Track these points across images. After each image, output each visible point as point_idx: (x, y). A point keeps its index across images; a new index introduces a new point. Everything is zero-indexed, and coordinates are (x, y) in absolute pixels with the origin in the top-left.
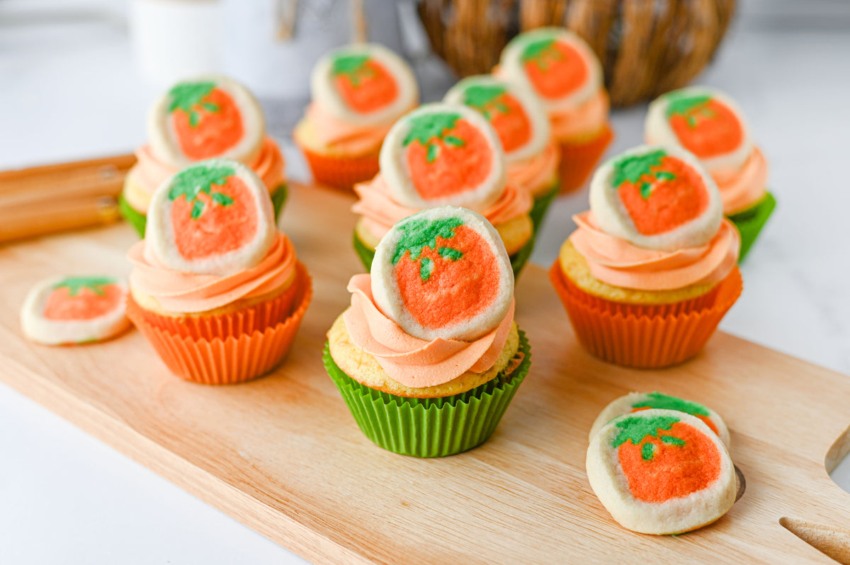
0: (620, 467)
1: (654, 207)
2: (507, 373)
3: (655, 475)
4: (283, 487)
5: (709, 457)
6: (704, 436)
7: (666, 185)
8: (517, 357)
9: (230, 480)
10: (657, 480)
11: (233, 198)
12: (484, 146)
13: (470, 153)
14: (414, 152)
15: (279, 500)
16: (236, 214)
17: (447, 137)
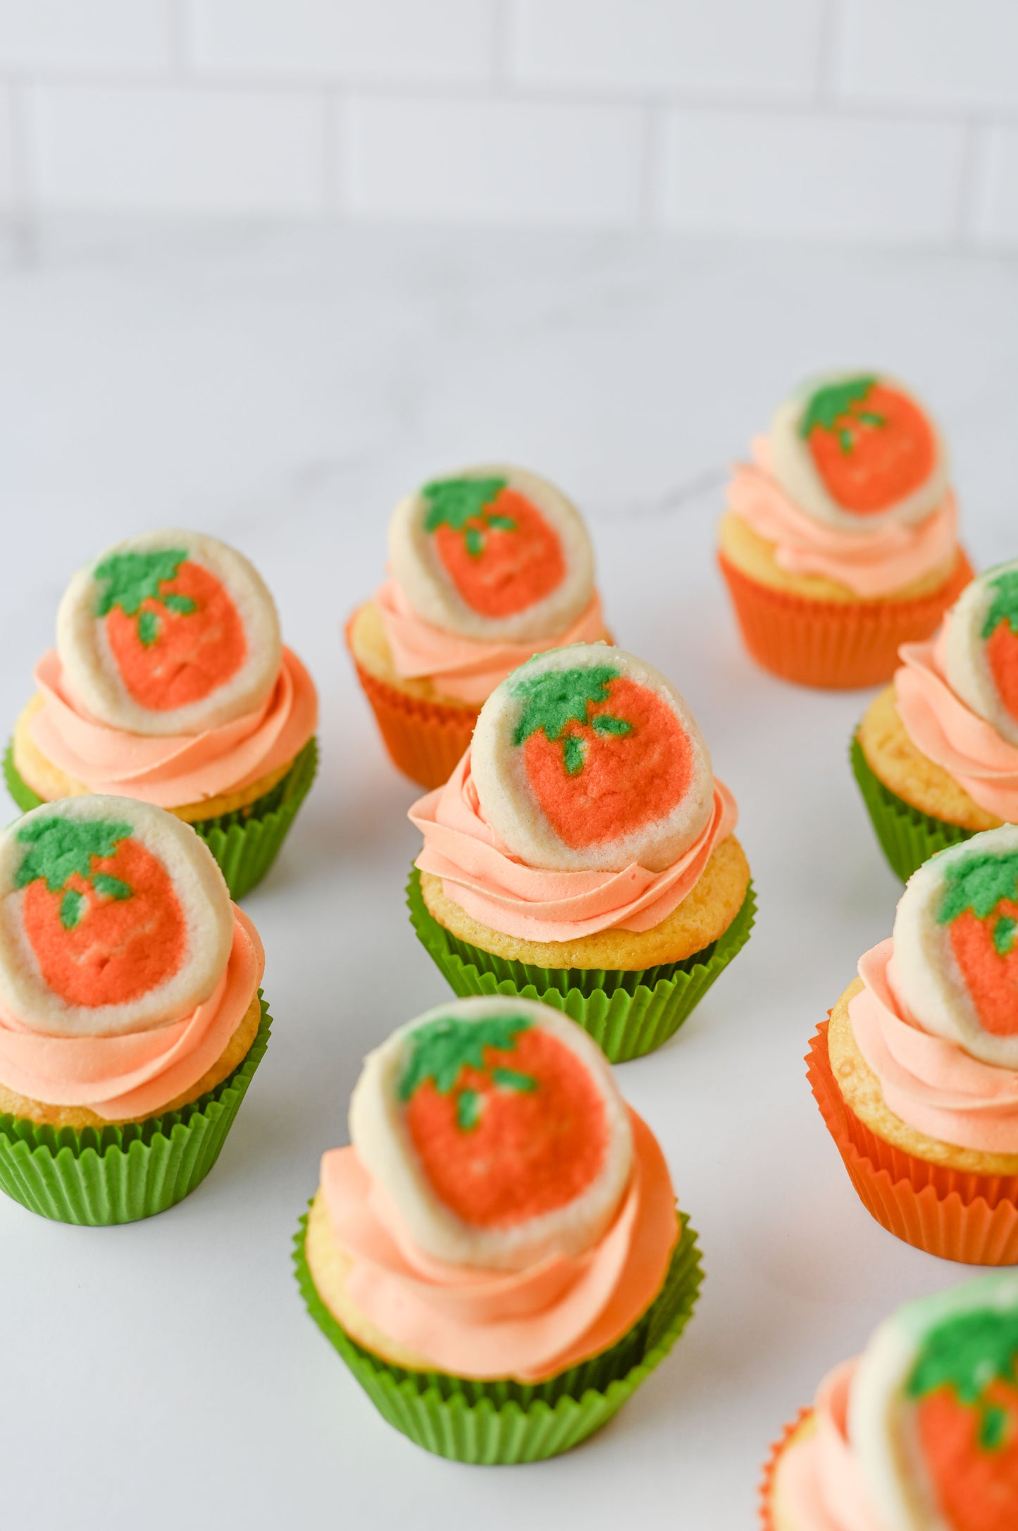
12: (670, 729)
17: (596, 719)
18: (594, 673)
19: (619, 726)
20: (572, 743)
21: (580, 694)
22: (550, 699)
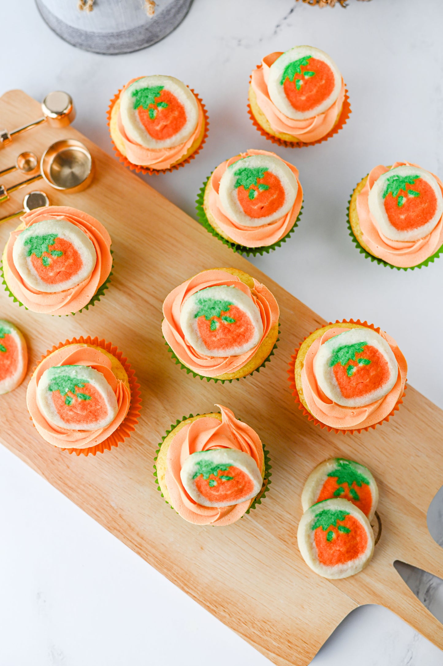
0: (314, 544)
1: (354, 383)
3: (332, 552)
4: (138, 534)
5: (361, 538)
6: (362, 526)
7: (364, 368)
9: (109, 528)
10: (333, 555)
11: (90, 396)
12: (248, 323)
13: (239, 326)
14: (202, 322)
15: (137, 545)
16: (93, 404)
17: (223, 317)
18: (225, 302)
19: (231, 320)
20: (214, 322)
21: (220, 308)
22: (209, 308)
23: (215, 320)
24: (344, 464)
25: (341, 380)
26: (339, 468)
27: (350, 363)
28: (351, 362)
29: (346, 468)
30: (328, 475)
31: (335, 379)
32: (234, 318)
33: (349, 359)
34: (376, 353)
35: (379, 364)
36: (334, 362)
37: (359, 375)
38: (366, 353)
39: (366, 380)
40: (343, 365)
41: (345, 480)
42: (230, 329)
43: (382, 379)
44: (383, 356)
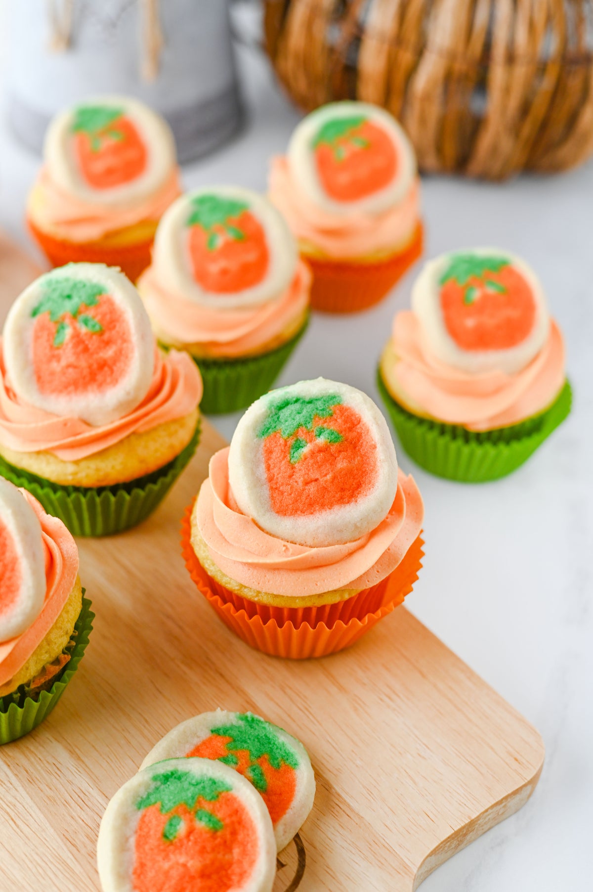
0: (132, 841)
1: (299, 478)
2: (32, 686)
3: (166, 865)
5: (244, 853)
6: (252, 822)
7: (325, 450)
8: (57, 661)
10: (167, 874)
13: (108, 343)
14: (42, 328)
23: (67, 322)
24: (253, 719)
25: (276, 469)
26: (242, 723)
27: (300, 432)
28: (303, 431)
29: (257, 727)
30: (212, 731)
31: (263, 466)
32: (101, 321)
33: (300, 425)
34: (356, 425)
35: (359, 450)
36: (269, 429)
37: (311, 461)
38: (336, 420)
39: (325, 475)
40: (285, 436)
41: (245, 746)
42: (90, 346)
43: (359, 485)
44: (368, 431)
